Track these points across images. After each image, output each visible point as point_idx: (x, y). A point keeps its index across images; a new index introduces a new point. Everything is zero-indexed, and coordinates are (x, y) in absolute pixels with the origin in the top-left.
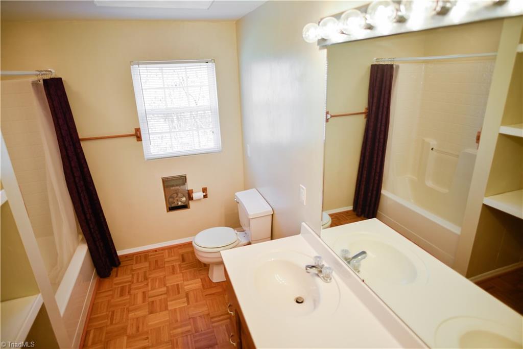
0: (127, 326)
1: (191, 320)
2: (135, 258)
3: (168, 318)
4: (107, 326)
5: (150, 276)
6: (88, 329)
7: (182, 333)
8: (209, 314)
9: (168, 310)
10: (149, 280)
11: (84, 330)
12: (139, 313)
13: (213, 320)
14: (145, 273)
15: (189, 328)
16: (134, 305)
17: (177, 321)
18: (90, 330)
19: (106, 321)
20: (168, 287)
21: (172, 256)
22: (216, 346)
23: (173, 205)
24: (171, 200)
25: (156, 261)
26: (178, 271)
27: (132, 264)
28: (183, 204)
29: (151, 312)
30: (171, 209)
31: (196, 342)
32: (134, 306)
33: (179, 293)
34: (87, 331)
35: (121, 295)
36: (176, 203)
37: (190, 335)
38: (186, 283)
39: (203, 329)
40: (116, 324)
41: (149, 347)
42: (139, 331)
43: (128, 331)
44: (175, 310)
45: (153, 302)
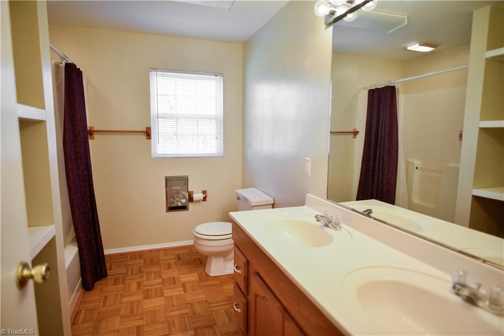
0: (121, 308)
1: (189, 305)
2: (129, 256)
3: (164, 303)
4: (99, 308)
5: (145, 270)
6: (79, 310)
7: (180, 315)
8: (207, 301)
9: (163, 296)
10: (144, 273)
11: (74, 310)
12: (133, 298)
13: (211, 305)
14: (140, 268)
15: (186, 311)
16: (128, 291)
17: (173, 305)
18: (81, 311)
19: (98, 304)
20: (163, 279)
21: (167, 256)
22: (216, 327)
23: (173, 205)
24: (171, 200)
25: (152, 260)
26: (174, 267)
27: (127, 261)
28: (182, 205)
29: (146, 298)
30: (171, 209)
31: (193, 323)
32: (128, 293)
33: (175, 283)
35: (115, 284)
36: (176, 203)
37: (188, 317)
38: (181, 276)
39: (201, 313)
40: (109, 306)
41: (143, 326)
42: (133, 313)
43: (122, 312)
44: (171, 297)
45: (148, 290)
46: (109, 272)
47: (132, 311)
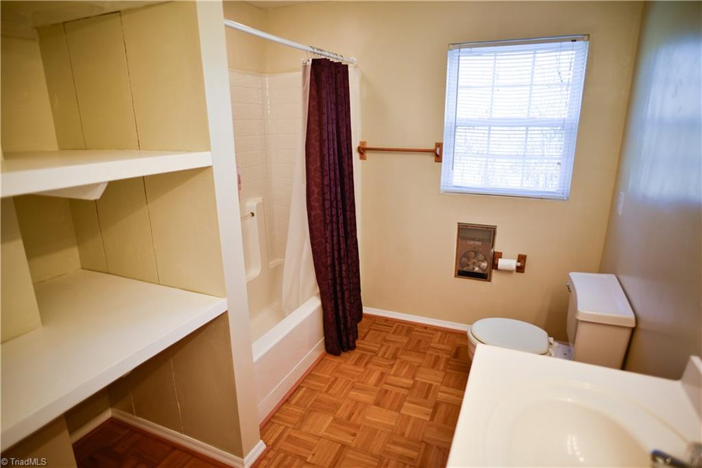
0: (341, 404)
1: (423, 445)
2: (395, 326)
3: (393, 424)
4: (321, 392)
5: (401, 357)
6: (302, 385)
7: (401, 456)
9: (399, 412)
10: (398, 361)
11: (296, 383)
12: (363, 397)
14: (398, 349)
15: (413, 454)
16: (363, 383)
17: (403, 434)
18: (303, 387)
19: (323, 385)
20: (415, 382)
21: (443, 344)
23: (465, 269)
24: (464, 260)
25: (419, 341)
26: (442, 367)
27: (389, 332)
28: (481, 272)
29: (377, 404)
30: (461, 273)
32: (361, 384)
33: (426, 397)
34: (299, 386)
35: (356, 364)
36: (471, 267)
38: (443, 388)
40: (331, 395)
41: (350, 447)
42: (349, 420)
43: (339, 412)
44: (409, 417)
45: (386, 391)
46: (358, 343)
47: (349, 417)
